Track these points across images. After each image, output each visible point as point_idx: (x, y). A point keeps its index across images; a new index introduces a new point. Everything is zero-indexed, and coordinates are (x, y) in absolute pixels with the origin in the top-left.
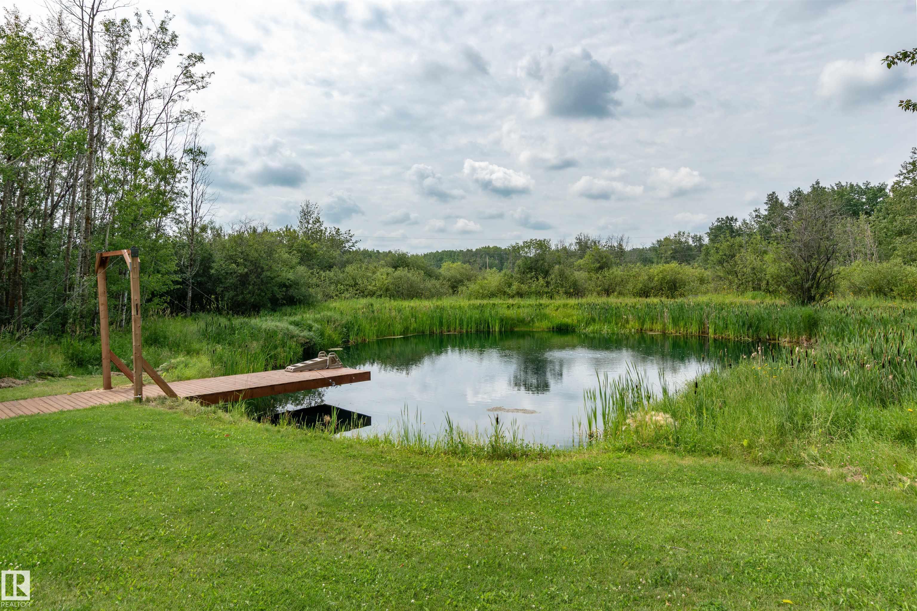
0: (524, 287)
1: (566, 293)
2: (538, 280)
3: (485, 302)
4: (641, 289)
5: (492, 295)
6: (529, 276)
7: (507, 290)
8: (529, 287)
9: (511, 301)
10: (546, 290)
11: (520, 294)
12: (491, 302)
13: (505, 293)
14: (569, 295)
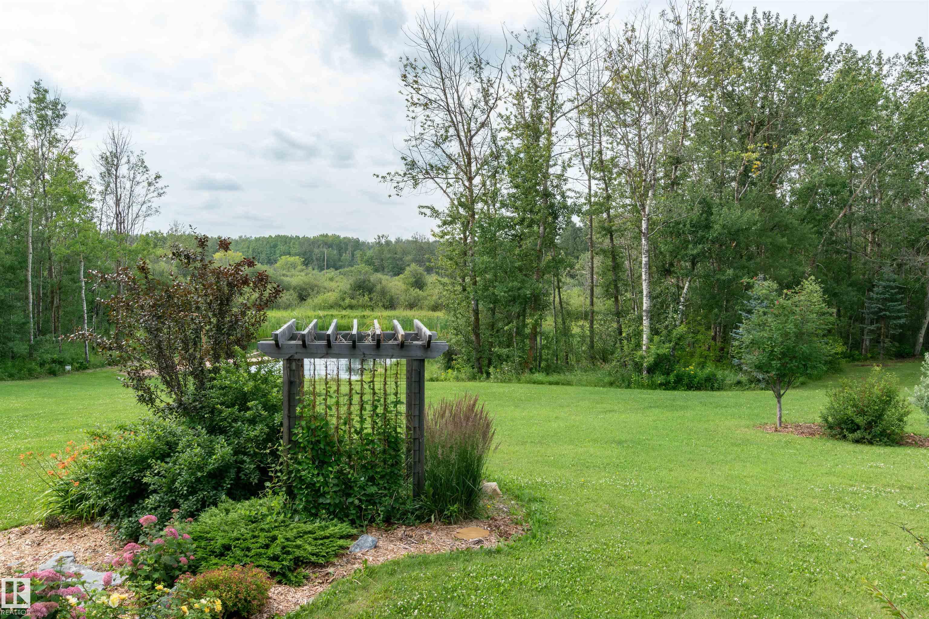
0: (354, 302)
1: (383, 306)
2: (364, 296)
3: (325, 313)
4: (433, 305)
5: (331, 307)
6: (358, 293)
7: (342, 303)
8: (358, 302)
9: (344, 313)
10: (369, 304)
11: (351, 307)
12: (330, 313)
13: (340, 306)
14: (386, 308)
